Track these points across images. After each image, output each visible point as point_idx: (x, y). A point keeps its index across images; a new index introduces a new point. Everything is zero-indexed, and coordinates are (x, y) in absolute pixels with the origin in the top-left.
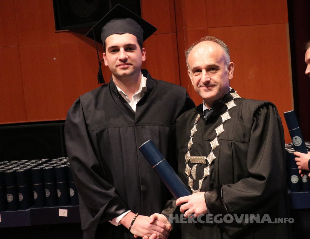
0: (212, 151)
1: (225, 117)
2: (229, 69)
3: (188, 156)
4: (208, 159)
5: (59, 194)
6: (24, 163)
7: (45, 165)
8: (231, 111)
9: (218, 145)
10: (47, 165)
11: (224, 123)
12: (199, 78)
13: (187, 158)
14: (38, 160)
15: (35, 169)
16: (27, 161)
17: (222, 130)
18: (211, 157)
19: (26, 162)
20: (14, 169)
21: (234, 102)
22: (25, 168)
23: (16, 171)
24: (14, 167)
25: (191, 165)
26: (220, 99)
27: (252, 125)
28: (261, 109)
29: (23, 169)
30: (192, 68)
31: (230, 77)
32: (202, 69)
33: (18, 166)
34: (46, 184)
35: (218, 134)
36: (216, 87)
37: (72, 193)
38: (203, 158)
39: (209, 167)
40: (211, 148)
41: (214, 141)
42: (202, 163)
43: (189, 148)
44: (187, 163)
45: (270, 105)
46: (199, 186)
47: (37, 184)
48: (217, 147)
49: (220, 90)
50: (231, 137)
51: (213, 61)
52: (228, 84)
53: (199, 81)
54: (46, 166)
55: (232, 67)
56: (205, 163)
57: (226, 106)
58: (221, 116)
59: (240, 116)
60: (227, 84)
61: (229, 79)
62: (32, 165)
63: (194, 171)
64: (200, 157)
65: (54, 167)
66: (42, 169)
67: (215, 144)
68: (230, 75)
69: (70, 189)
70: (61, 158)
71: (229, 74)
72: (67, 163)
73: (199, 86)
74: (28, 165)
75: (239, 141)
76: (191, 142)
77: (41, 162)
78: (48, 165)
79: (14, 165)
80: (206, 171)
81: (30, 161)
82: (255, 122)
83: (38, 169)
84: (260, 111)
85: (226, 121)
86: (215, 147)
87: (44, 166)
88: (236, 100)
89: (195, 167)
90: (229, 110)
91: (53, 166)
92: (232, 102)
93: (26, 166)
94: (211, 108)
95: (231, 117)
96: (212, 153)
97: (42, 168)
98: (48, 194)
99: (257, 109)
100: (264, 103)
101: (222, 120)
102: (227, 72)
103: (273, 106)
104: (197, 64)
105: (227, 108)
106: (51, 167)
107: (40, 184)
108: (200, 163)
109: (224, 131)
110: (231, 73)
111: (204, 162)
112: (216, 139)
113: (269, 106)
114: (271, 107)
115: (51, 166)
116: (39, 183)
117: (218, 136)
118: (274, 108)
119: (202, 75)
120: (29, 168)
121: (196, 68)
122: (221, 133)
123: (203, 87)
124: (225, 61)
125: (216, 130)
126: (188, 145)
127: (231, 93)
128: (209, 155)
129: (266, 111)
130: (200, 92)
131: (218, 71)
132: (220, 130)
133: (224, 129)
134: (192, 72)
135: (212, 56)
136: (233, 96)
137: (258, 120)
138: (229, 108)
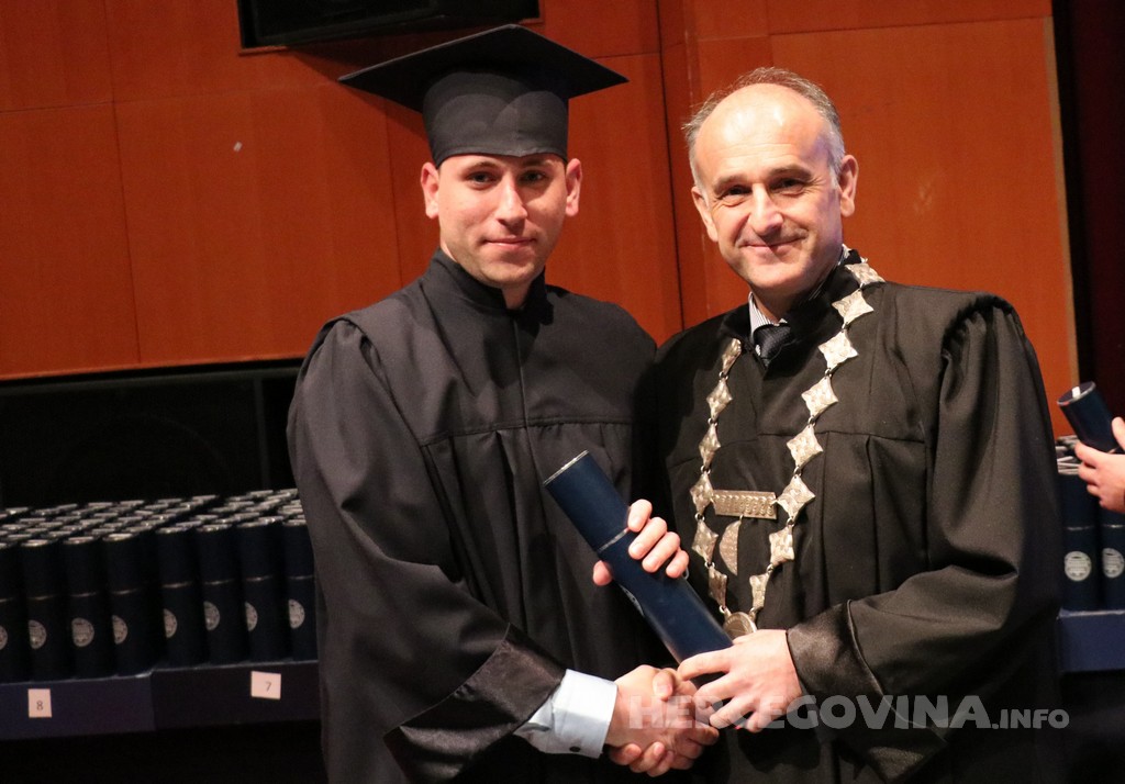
0: (797, 472)
1: (837, 350)
2: (843, 182)
3: (704, 491)
4: (782, 502)
5: (252, 618)
6: (131, 512)
7: (202, 518)
8: (858, 331)
9: (819, 449)
10: (209, 517)
11: (834, 372)
12: (743, 216)
13: (701, 498)
14: (179, 500)
15: (169, 531)
16: (141, 502)
17: (831, 398)
18: (797, 495)
19: (139, 507)
20: (96, 531)
21: (865, 297)
22: (132, 530)
23: (104, 539)
24: (97, 526)
25: (718, 523)
27: (941, 377)
28: (968, 322)
29: (128, 532)
30: (715, 181)
31: (845, 207)
32: (751, 184)
33: (111, 520)
34: (207, 583)
36: (803, 242)
37: (297, 615)
38: (764, 499)
39: (788, 529)
40: (793, 462)
41: (804, 439)
42: (760, 516)
43: (705, 461)
44: (700, 517)
45: (995, 309)
46: (752, 599)
47: (176, 586)
48: (815, 457)
49: (816, 254)
50: (865, 422)
51: (792, 154)
52: (840, 232)
53: (743, 223)
54: (208, 522)
56: (774, 517)
57: (836, 312)
58: (822, 348)
59: (891, 344)
60: (836, 233)
62: (158, 519)
63: (729, 545)
64: (751, 495)
65: (235, 523)
66: (192, 530)
67: (806, 448)
68: (844, 200)
69: (291, 602)
70: (258, 494)
71: (840, 197)
72: (279, 512)
73: (739, 242)
74: (146, 518)
75: (895, 436)
76: (712, 440)
77: (188, 506)
78: (214, 517)
79: (97, 518)
80: (778, 544)
81: (152, 504)
82: (949, 366)
83: (179, 533)
84: (965, 328)
85: (840, 365)
86: (808, 457)
87: (198, 523)
88: (869, 291)
89: (732, 532)
90: (849, 327)
91: (231, 519)
92: (858, 294)
93: (138, 522)
94: (782, 321)
95: (858, 351)
96: (796, 481)
97: (194, 528)
98: (212, 618)
99: (952, 321)
100: (977, 300)
101: (825, 362)
102: (834, 191)
103: (1007, 309)
104: (734, 167)
105: (841, 320)
106: (225, 526)
107: (185, 584)
108: (753, 516)
109: (835, 400)
110: (850, 194)
111: (769, 514)
112: (809, 431)
113: (991, 310)
114: (999, 314)
115: (224, 521)
116: (181, 582)
117: (816, 420)
118: (1010, 316)
119: (753, 204)
120: (150, 527)
121: (731, 180)
122: (824, 406)
123: (754, 246)
124: (829, 153)
125: (805, 396)
126: (702, 450)
127: (849, 267)
128: (787, 488)
129: (984, 328)
130: (744, 264)
131: (808, 188)
132: (821, 398)
133: (836, 394)
134: (714, 196)
135: (788, 137)
136: (858, 275)
137: (957, 359)
138: (848, 319)
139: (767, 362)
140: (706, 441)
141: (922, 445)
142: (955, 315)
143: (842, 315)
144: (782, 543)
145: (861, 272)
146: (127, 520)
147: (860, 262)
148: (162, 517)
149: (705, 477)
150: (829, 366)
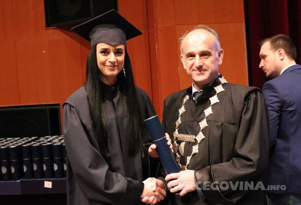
0: (201, 131)
1: (214, 100)
2: (219, 56)
3: (176, 133)
4: (196, 138)
5: (45, 168)
6: (16, 141)
7: (33, 142)
9: (207, 125)
10: (35, 142)
12: (193, 63)
15: (25, 146)
16: (19, 138)
18: (200, 137)
20: (8, 145)
21: (223, 87)
22: (16, 145)
23: (9, 147)
24: (8, 144)
25: (179, 142)
26: (210, 83)
27: (244, 108)
28: (251, 94)
30: (186, 53)
31: (219, 62)
32: (196, 54)
34: (34, 159)
35: (206, 116)
36: (207, 71)
37: (56, 167)
38: (192, 137)
39: (197, 145)
40: (200, 128)
41: (203, 122)
42: (191, 141)
43: (177, 126)
44: (175, 140)
46: (186, 162)
47: (26, 159)
48: (206, 127)
51: (206, 47)
52: (218, 69)
53: (193, 65)
54: (34, 144)
55: (221, 54)
56: (195, 142)
57: (215, 90)
58: (210, 99)
60: (217, 69)
61: (219, 65)
63: (182, 148)
64: (189, 136)
66: (30, 146)
69: (54, 164)
70: (47, 137)
71: (219, 60)
72: (52, 142)
73: (192, 69)
74: (20, 142)
75: (229, 123)
76: (179, 121)
77: (30, 139)
80: (194, 149)
81: (22, 138)
82: (246, 106)
84: (250, 96)
85: (214, 104)
86: (204, 127)
87: (32, 144)
88: (224, 85)
89: (183, 145)
90: (218, 94)
91: (40, 143)
92: (221, 86)
93: (18, 143)
94: (201, 90)
95: (219, 101)
96: (201, 133)
98: (35, 168)
99: (247, 94)
100: (254, 89)
101: (211, 103)
102: (217, 58)
104: (191, 50)
105: (216, 92)
106: (39, 145)
107: (29, 159)
109: (212, 113)
110: (221, 59)
111: (193, 141)
112: (205, 120)
113: (257, 92)
114: (259, 93)
119: (196, 60)
120: (20, 145)
121: (190, 53)
122: (209, 114)
123: (195, 71)
124: (216, 48)
125: (205, 111)
126: (176, 123)
127: (219, 78)
128: (198, 135)
129: (255, 96)
130: (193, 76)
131: (210, 57)
132: (209, 112)
133: (212, 111)
134: (186, 57)
135: (205, 43)
136: (221, 81)
137: (248, 104)
138: (218, 92)
139: (196, 102)
140: (178, 121)
141: (236, 126)
142: (248, 92)
143: (216, 91)
144: (195, 148)
145: (222, 80)
146: (15, 142)
147: (222, 77)
148: (24, 142)
149: (177, 130)
150: (211, 104)
